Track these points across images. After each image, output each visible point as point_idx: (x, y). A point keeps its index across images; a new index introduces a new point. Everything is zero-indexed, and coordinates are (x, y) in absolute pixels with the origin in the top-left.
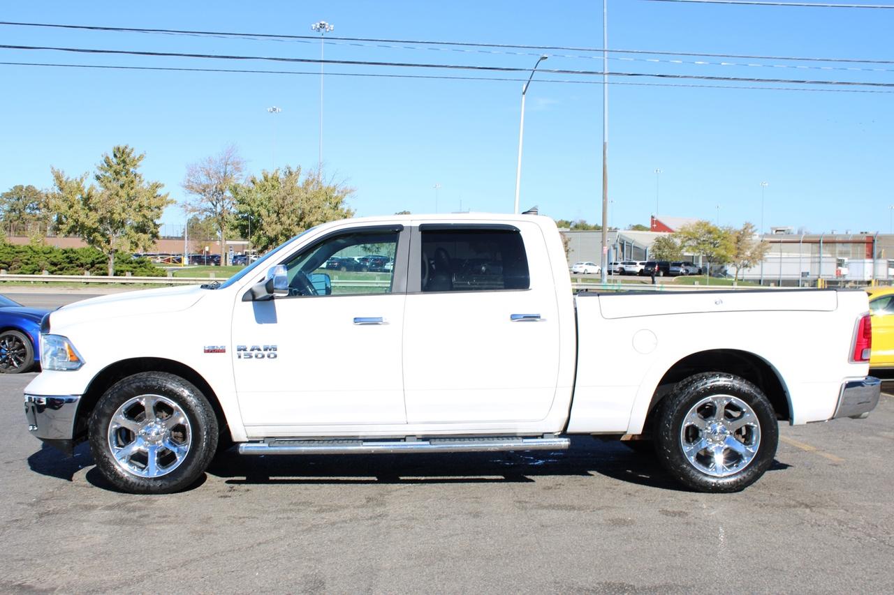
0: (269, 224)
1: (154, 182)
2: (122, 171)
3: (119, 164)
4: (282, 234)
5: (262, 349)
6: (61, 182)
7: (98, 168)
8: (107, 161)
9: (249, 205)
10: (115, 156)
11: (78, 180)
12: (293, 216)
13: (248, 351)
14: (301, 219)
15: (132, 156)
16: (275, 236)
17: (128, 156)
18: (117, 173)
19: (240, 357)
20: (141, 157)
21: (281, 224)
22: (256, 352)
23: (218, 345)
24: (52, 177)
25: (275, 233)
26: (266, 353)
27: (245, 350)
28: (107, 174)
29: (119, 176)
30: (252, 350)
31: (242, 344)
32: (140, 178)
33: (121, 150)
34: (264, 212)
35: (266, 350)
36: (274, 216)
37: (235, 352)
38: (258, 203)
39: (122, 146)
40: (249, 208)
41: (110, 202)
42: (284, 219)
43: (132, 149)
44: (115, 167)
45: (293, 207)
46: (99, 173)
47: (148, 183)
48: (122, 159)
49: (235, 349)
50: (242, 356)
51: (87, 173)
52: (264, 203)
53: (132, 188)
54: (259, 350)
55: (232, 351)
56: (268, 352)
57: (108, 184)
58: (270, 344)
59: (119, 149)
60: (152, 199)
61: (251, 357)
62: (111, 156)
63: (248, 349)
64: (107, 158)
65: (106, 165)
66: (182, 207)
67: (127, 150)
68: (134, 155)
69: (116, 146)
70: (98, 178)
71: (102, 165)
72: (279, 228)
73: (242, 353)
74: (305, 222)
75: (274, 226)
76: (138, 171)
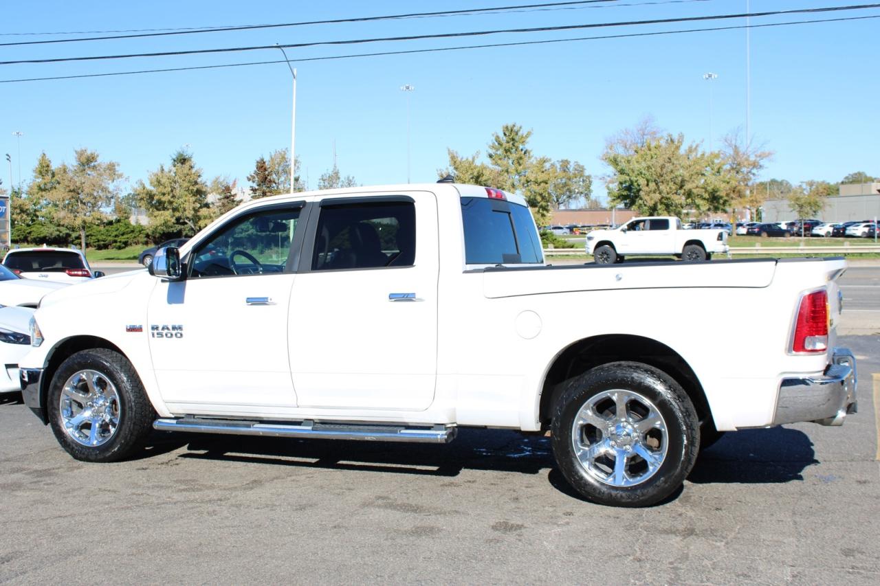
0: (648, 193)
1: (542, 157)
2: (512, 149)
3: (508, 142)
4: (661, 203)
5: (170, 328)
6: (455, 162)
7: (490, 147)
8: (497, 139)
9: (629, 175)
10: (505, 134)
11: (470, 159)
12: (671, 184)
13: (160, 330)
14: (681, 187)
15: (520, 133)
16: (654, 205)
17: (517, 134)
18: (507, 151)
19: (153, 335)
20: (529, 134)
21: (660, 193)
22: (166, 331)
23: (137, 324)
24: (448, 158)
25: (653, 202)
26: (174, 332)
27: (157, 328)
28: (498, 152)
29: (508, 153)
30: (163, 329)
31: (155, 323)
32: (529, 154)
33: (510, 129)
34: (642, 182)
35: (174, 328)
36: (652, 185)
37: (151, 331)
38: (636, 173)
39: (510, 125)
40: (627, 178)
41: (501, 179)
42: (662, 187)
43: (521, 128)
44: (505, 145)
45: (673, 175)
46: (492, 151)
47: (536, 158)
48: (511, 137)
49: (150, 328)
50: (156, 335)
51: (478, 153)
52: (644, 172)
53: (520, 165)
54: (168, 329)
55: (147, 330)
56: (176, 331)
57: (499, 162)
58: (177, 325)
59: (507, 127)
60: (540, 173)
61: (162, 336)
62: (501, 135)
63: (160, 328)
64: (498, 137)
65: (497, 144)
66: (601, 179)
67: (515, 129)
68: (523, 132)
69: (505, 125)
70: (491, 156)
71: (494, 143)
72: (657, 196)
73: (155, 332)
74: (685, 190)
75: (652, 195)
76: (527, 147)
